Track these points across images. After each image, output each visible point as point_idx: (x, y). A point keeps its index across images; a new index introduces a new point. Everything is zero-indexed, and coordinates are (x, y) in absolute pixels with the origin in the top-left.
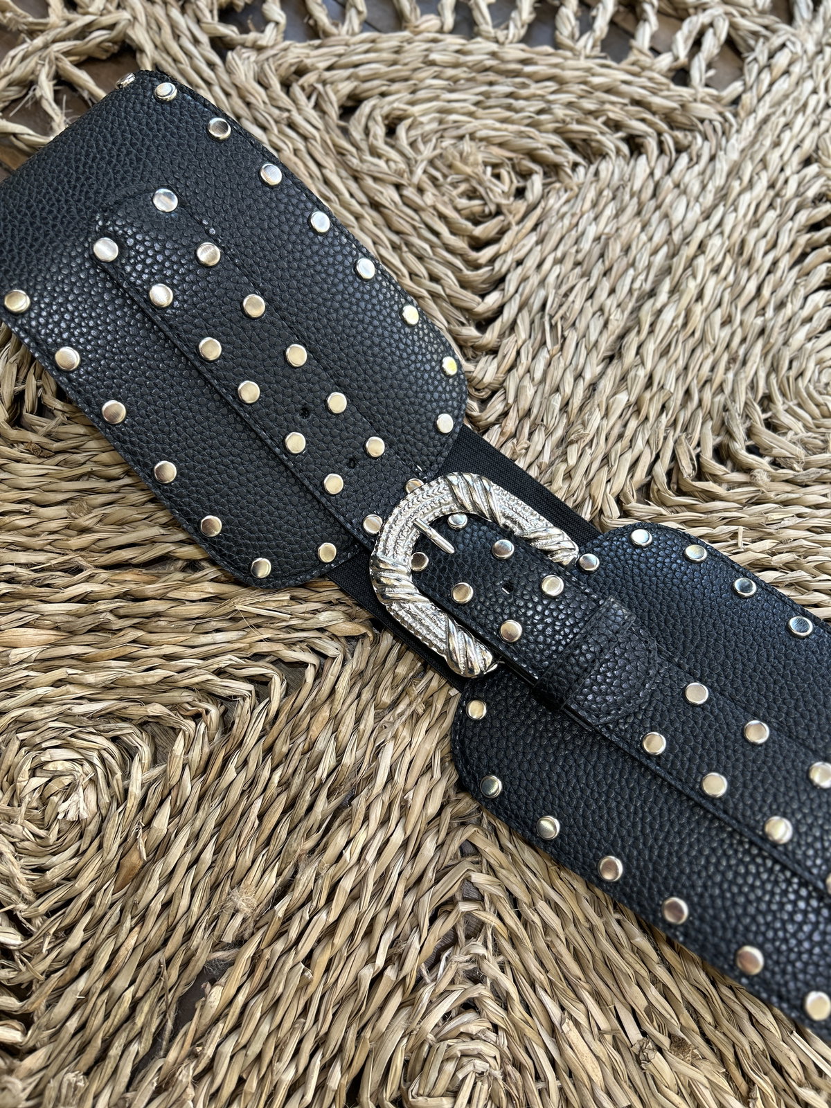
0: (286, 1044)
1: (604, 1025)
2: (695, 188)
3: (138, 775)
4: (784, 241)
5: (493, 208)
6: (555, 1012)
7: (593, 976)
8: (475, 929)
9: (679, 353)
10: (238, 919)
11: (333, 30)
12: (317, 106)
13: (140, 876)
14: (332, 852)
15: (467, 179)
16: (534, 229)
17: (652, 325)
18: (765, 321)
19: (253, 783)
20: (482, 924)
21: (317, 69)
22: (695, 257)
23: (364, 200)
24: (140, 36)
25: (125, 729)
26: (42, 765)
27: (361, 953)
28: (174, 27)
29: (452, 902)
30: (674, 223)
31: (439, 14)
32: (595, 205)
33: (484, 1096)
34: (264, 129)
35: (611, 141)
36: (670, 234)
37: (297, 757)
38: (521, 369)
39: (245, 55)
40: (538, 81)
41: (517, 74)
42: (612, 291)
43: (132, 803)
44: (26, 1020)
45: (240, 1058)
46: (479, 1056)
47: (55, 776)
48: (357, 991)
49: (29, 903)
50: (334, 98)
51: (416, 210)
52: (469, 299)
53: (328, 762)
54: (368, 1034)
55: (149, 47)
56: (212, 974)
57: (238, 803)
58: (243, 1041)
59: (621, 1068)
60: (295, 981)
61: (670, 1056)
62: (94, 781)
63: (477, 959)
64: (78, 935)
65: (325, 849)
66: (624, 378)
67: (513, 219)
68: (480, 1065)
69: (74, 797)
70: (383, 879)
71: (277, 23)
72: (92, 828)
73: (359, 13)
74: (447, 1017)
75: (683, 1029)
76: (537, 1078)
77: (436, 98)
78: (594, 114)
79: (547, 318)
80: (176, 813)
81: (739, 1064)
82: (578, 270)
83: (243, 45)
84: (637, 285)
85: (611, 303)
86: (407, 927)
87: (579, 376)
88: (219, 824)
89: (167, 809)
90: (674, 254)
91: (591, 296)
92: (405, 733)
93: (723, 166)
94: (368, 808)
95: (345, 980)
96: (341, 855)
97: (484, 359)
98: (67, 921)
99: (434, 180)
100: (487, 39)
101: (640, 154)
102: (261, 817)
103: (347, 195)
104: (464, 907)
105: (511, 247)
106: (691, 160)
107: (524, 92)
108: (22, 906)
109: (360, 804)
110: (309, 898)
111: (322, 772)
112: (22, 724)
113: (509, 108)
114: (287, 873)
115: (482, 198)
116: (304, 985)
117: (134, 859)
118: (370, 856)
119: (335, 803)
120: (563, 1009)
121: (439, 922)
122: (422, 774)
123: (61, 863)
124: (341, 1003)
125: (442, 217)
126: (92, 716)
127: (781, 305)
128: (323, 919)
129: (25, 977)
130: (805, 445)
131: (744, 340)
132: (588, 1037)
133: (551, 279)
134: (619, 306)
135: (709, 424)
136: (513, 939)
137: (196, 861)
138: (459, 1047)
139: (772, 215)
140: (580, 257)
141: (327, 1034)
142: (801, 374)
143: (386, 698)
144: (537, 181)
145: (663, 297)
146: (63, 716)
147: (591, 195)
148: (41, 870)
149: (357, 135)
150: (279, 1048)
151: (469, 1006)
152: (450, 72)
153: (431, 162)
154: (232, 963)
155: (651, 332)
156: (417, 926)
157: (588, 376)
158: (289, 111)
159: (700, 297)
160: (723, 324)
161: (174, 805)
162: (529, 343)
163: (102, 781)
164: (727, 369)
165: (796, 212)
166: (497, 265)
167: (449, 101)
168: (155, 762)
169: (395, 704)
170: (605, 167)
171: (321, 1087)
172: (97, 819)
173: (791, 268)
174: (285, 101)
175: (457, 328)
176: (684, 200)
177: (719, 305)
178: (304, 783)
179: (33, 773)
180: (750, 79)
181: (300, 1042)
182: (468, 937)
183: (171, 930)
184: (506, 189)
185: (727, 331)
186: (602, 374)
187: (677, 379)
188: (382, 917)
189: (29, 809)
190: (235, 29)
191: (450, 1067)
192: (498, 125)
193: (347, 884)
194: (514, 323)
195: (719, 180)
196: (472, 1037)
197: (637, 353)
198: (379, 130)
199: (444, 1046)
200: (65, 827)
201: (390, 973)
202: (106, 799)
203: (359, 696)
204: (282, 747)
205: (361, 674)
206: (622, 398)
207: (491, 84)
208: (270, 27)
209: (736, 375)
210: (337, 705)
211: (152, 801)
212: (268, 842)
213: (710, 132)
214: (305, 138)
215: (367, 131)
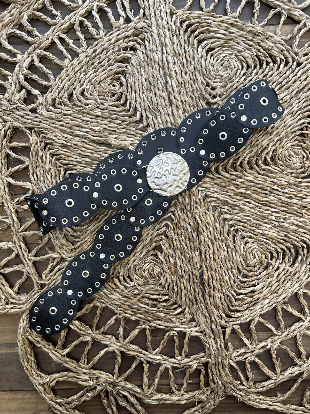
0: (222, 274)
1: (270, 226)
2: (155, 48)
3: (161, 257)
4: (183, 42)
5: (120, 94)
6: (261, 232)
7: (262, 220)
8: (237, 231)
9: (183, 90)
10: (198, 264)
11: (50, 84)
12: (65, 105)
13: (176, 271)
14: (203, 241)
15: (109, 92)
16: (132, 90)
17: (173, 89)
18: (194, 66)
19: (180, 242)
20: (237, 229)
21: (57, 97)
22: (168, 65)
23: (95, 117)
24: (16, 124)
25: (152, 252)
26: (145, 270)
27: (222, 251)
28: (20, 116)
29: (229, 230)
30: (158, 61)
31: (66, 58)
32: (138, 72)
33: (260, 254)
34: (61, 121)
35: (128, 54)
36: (159, 64)
37: (183, 231)
38: (157, 124)
39: (40, 108)
40: (101, 53)
41: (95, 56)
42: (159, 89)
43: (164, 262)
44: (180, 306)
45: (217, 282)
46: (254, 249)
47: (148, 269)
48: (226, 257)
49: (164, 290)
50: (66, 100)
51: (106, 109)
52: (134, 119)
53: (189, 227)
54: (234, 261)
55: (21, 125)
56: (202, 274)
57: (181, 247)
58: (216, 279)
59: (278, 230)
60: (215, 264)
61: (285, 222)
62: (155, 264)
63: (241, 235)
64: (176, 288)
65: (201, 241)
66: (177, 106)
67: (126, 93)
68: (255, 250)
69: (155, 270)
70: (215, 237)
71: (39, 94)
72: (162, 271)
73: (51, 74)
74: (244, 248)
75: (284, 215)
76: (266, 244)
77: (85, 79)
78: (119, 50)
79: (152, 109)
80: (172, 257)
81: (298, 212)
82: (148, 91)
83: (38, 106)
84: (162, 84)
85: (161, 93)
86: (226, 241)
87: (168, 115)
88: (181, 253)
89: (170, 258)
90: (163, 69)
91: (156, 95)
92: (197, 211)
93: (156, 36)
94: (202, 229)
95: (223, 257)
96: (205, 240)
97: (148, 129)
98: (172, 287)
99: (103, 99)
100: (81, 53)
101: (137, 50)
102: (186, 245)
103: (91, 120)
104: (232, 229)
105: (131, 99)
106: (148, 41)
107: (101, 60)
108: (163, 292)
109: (200, 229)
110: (206, 251)
111: (190, 230)
112: (135, 267)
113: (102, 66)
114: (198, 250)
115: (116, 94)
116: (217, 263)
117: (173, 270)
118: (210, 236)
119: (196, 232)
120: (262, 230)
121: (230, 235)
122: (206, 215)
123: (163, 281)
124: (225, 261)
125: (112, 106)
126: (144, 255)
127: (194, 58)
128: (211, 252)
129: (174, 300)
130: (223, 87)
131: (193, 74)
132: (269, 230)
133: (146, 99)
134: (163, 91)
135: (201, 100)
136: (244, 227)
137: (183, 261)
138: (250, 250)
139: (175, 38)
140: (146, 88)
141: (227, 267)
142: (210, 71)
143: (189, 208)
144: (122, 78)
145: (170, 82)
146: (140, 260)
147: (136, 71)
148: (161, 284)
149: (79, 104)
150: (222, 275)
151: (246, 243)
152: (82, 70)
153: (98, 95)
154: (203, 270)
155: (174, 91)
156: (227, 239)
157: (170, 113)
158: (61, 112)
159: (176, 73)
160: (186, 74)
161: (171, 256)
162: (153, 117)
163: (156, 263)
164: (195, 84)
165: (179, 32)
166: (132, 106)
167: (89, 77)
168: (162, 253)
169: (191, 208)
170: (133, 61)
171: (233, 275)
172: (161, 270)
173: (189, 47)
174: (58, 111)
175: (137, 128)
176: (155, 53)
177: (182, 71)
178: (188, 234)
179: (144, 272)
180: (143, 6)
181: (224, 272)
182: (237, 233)
183: (189, 274)
184: (118, 87)
185: (188, 75)
186: (172, 110)
187: (187, 96)
188: (220, 243)
189: (149, 278)
190: (32, 104)
191: (251, 254)
192: (103, 73)
193: (210, 243)
194: (147, 115)
195: (158, 41)
196: (251, 247)
197: (175, 99)
198: (82, 98)
199: (247, 252)
200: (158, 275)
201: (229, 250)
202: (160, 265)
203: (184, 212)
204: (179, 232)
205: (181, 209)
206: (180, 112)
207: (93, 64)
208: (38, 96)
209: (197, 84)
210: (182, 217)
211: (167, 259)
212: (191, 248)
213: (146, 30)
214: (70, 115)
215: (80, 101)
